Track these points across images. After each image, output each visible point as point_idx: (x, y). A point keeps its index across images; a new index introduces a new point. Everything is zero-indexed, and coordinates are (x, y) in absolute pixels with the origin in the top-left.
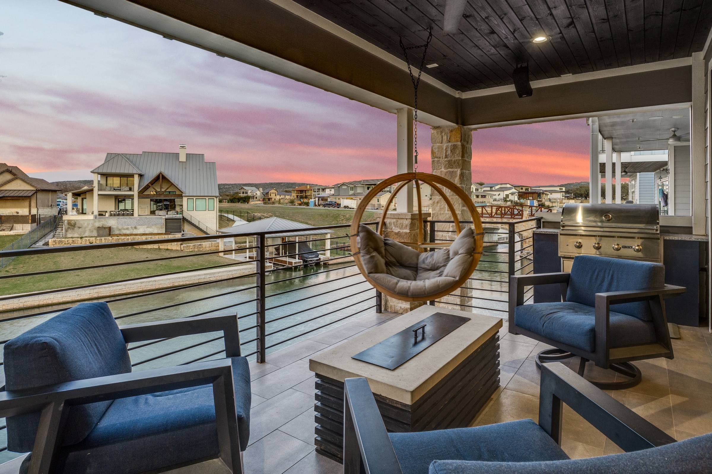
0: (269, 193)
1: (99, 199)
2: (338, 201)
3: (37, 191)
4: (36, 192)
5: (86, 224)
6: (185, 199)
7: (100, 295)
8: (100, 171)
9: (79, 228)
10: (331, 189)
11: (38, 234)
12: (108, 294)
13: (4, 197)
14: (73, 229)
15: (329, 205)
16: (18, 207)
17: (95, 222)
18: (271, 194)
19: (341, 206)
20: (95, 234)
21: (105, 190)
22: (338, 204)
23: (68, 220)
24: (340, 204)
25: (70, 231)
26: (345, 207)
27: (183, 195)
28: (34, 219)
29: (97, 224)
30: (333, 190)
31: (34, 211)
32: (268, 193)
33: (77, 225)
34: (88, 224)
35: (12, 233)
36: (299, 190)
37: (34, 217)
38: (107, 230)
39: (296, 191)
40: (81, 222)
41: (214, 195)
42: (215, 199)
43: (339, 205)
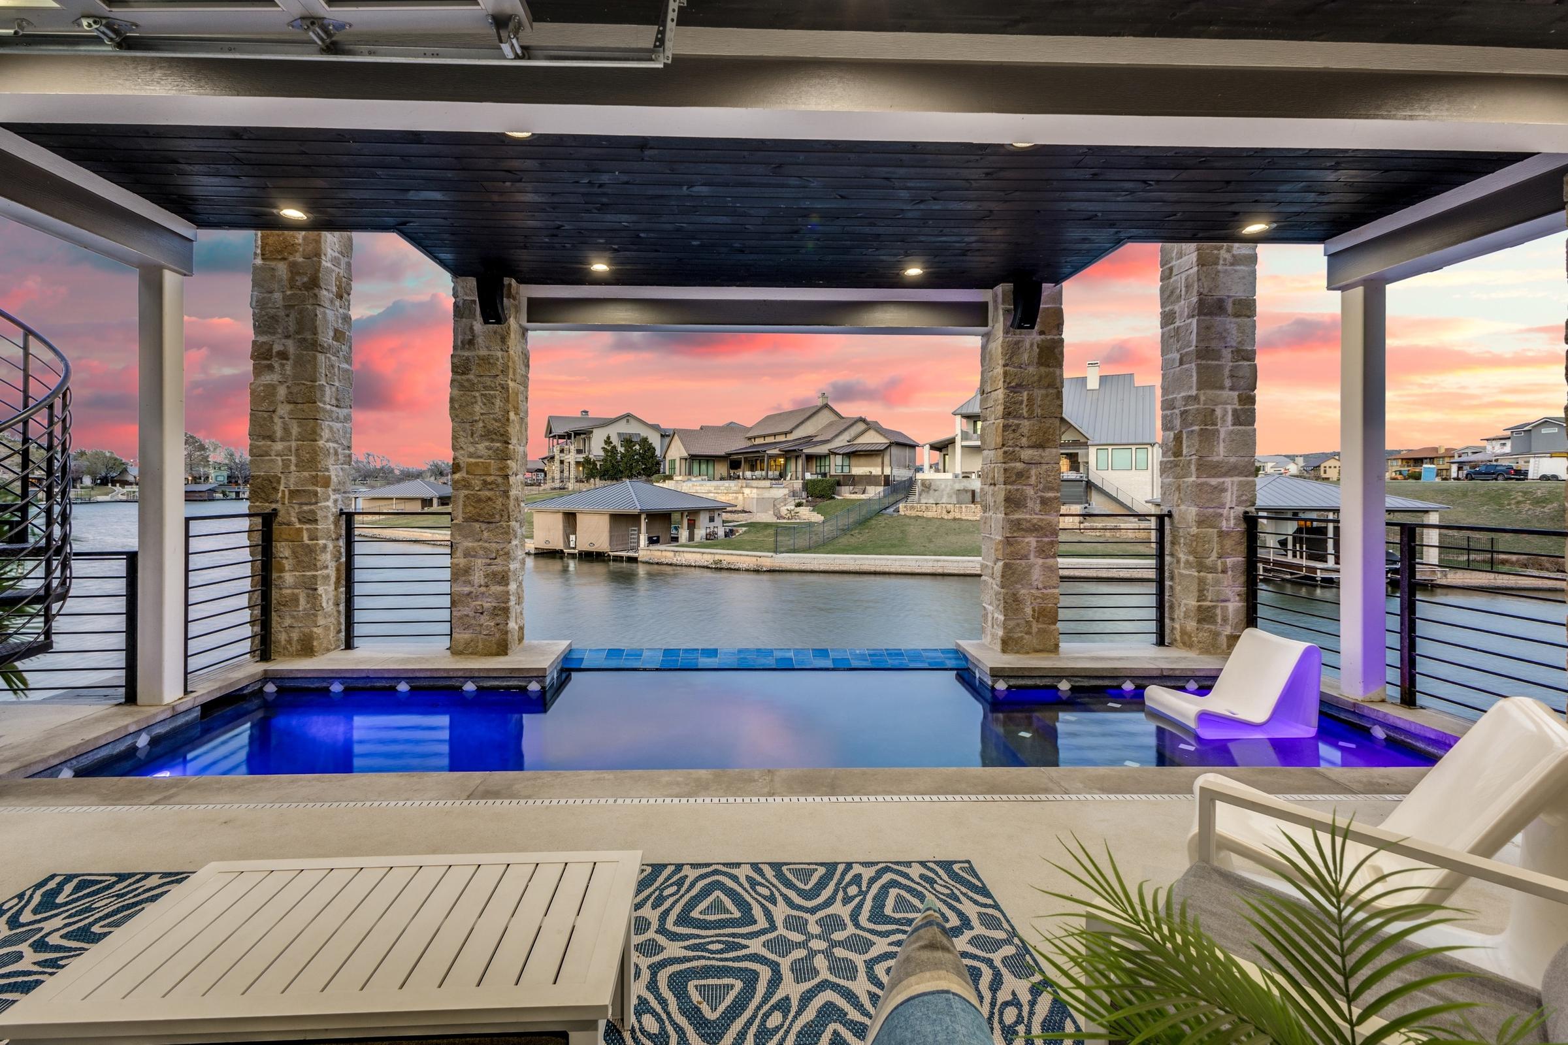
0: (1322, 466)
1: (963, 454)
2: (1521, 465)
3: (891, 445)
4: (889, 446)
5: (943, 486)
6: (1092, 451)
7: (946, 571)
8: (964, 411)
9: (935, 490)
10: (1503, 442)
11: (891, 499)
12: (956, 572)
13: (856, 451)
14: (928, 492)
15: (1484, 474)
16: (871, 466)
17: (955, 483)
18: (1327, 469)
19: (1530, 476)
20: (954, 500)
21: (971, 439)
22: (1518, 472)
23: (922, 480)
24: (1526, 473)
25: (924, 495)
26: (1544, 478)
27: (1089, 443)
28: (887, 481)
29: (957, 486)
30: (1509, 443)
31: (887, 471)
32: (1319, 466)
33: (933, 487)
34: (946, 486)
35: (863, 497)
36: (1410, 459)
37: (887, 478)
38: (970, 494)
39: (1400, 461)
40: (938, 483)
41: (1148, 441)
42: (1150, 448)
43: (1521, 475)
